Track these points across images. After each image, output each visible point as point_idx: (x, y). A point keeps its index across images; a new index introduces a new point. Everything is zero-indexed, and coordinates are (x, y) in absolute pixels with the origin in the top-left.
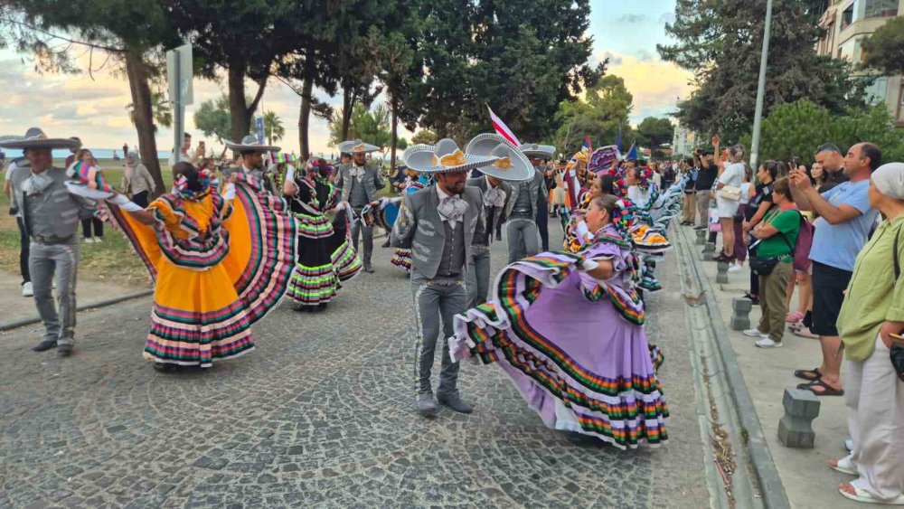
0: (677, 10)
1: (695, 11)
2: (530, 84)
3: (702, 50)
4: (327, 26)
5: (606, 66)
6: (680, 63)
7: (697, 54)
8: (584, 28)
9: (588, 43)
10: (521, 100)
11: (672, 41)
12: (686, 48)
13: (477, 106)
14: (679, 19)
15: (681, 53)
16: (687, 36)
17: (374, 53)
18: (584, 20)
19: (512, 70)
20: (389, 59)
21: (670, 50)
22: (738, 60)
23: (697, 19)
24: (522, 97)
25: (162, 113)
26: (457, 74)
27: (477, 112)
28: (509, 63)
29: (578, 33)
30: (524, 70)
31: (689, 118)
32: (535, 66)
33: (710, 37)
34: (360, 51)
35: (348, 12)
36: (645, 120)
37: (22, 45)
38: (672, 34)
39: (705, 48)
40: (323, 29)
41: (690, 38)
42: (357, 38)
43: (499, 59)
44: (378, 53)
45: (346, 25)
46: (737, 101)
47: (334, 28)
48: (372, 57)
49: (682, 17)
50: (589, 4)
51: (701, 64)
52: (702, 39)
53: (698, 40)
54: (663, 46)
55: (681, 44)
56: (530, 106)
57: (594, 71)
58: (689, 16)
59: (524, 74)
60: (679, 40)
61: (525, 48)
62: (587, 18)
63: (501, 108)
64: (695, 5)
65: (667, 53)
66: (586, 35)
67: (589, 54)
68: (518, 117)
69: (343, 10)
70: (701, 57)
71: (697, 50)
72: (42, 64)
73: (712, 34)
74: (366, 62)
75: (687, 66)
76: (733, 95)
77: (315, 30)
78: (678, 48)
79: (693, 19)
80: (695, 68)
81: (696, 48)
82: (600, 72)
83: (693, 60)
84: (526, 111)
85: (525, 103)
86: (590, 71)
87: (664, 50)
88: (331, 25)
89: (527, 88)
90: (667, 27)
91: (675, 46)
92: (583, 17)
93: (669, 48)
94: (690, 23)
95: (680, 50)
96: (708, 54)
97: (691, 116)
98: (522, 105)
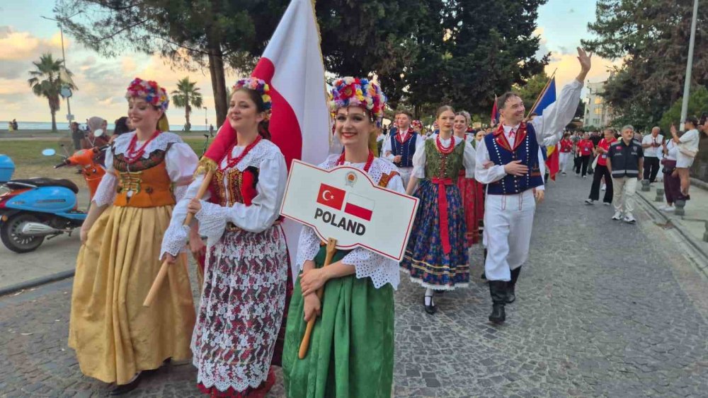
0: (597, 12)
1: (612, 13)
2: (496, 72)
3: (618, 43)
4: (360, 35)
5: (549, 58)
6: (600, 54)
7: (614, 46)
8: (533, 29)
9: (536, 40)
11: (593, 37)
12: (605, 42)
13: (454, 89)
14: (599, 20)
15: (601, 46)
16: (605, 33)
17: (391, 53)
18: (533, 24)
19: (483, 62)
20: (401, 57)
21: (591, 44)
22: (658, 52)
23: (613, 19)
24: (490, 82)
25: (195, 97)
26: (441, 67)
27: (455, 94)
28: (481, 57)
29: (528, 34)
30: (493, 62)
31: (613, 97)
32: (501, 59)
33: (624, 33)
34: (381, 52)
35: (375, 25)
37: (164, 52)
38: (593, 31)
39: (621, 41)
40: (357, 37)
41: (608, 34)
42: (379, 43)
43: (473, 55)
44: (395, 53)
45: (373, 33)
46: (659, 84)
47: (364, 36)
48: (389, 56)
49: (602, 18)
50: (537, 11)
51: (617, 54)
52: (617, 35)
53: (614, 35)
54: (586, 41)
55: (600, 38)
56: (496, 89)
57: (540, 62)
58: (607, 16)
59: (493, 65)
60: (599, 36)
61: (495, 46)
62: (534, 22)
63: (473, 90)
64: (612, 8)
65: (589, 47)
66: (534, 35)
67: (537, 49)
69: (371, 24)
70: (616, 49)
71: (614, 43)
72: (175, 65)
73: (626, 30)
74: (384, 60)
75: (605, 56)
76: (656, 79)
77: (352, 38)
78: (599, 41)
79: (610, 19)
80: (611, 57)
81: (613, 42)
82: (544, 62)
83: (610, 51)
85: (493, 87)
86: (537, 62)
87: (587, 44)
88: (363, 34)
89: (494, 75)
90: (589, 26)
91: (596, 41)
92: (532, 21)
93: (591, 42)
94: (608, 22)
95: (599, 44)
96: (623, 46)
97: (615, 95)
98: (490, 88)
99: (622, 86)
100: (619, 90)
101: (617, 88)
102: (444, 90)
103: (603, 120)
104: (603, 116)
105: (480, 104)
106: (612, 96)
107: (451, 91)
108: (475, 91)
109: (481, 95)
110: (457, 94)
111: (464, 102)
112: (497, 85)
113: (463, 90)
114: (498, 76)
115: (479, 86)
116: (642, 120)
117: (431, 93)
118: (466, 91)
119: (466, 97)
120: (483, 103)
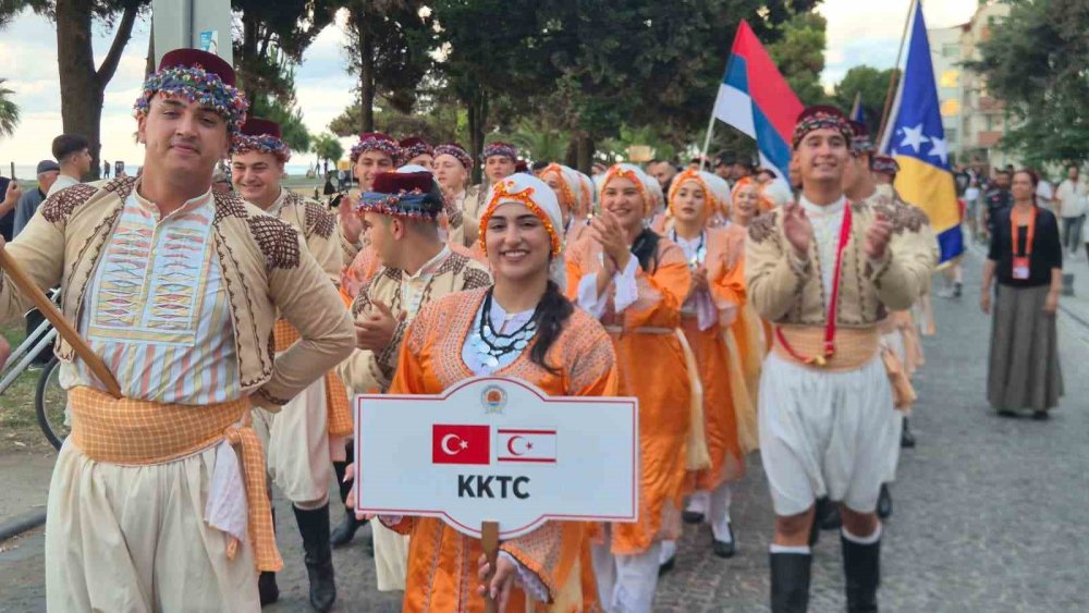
10: (686, 41)
13: (589, 56)
24: (689, 34)
27: (590, 68)
36: (850, 72)
63: (640, 58)
68: (678, 78)
84: (696, 65)
85: (696, 48)
97: (1013, 68)
98: (690, 53)
99: (1028, 44)
100: (1021, 53)
101: (1015, 47)
102: (556, 57)
103: (966, 133)
104: (966, 120)
105: (663, 97)
106: (1004, 71)
107: (578, 61)
108: (646, 60)
109: (665, 71)
110: (598, 68)
111: (617, 90)
112: (706, 45)
113: (611, 58)
114: (708, 17)
115: (658, 45)
116: (1077, 134)
117: (518, 69)
118: (623, 59)
119: (622, 78)
120: (673, 95)
